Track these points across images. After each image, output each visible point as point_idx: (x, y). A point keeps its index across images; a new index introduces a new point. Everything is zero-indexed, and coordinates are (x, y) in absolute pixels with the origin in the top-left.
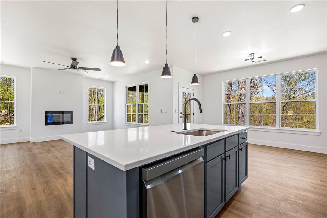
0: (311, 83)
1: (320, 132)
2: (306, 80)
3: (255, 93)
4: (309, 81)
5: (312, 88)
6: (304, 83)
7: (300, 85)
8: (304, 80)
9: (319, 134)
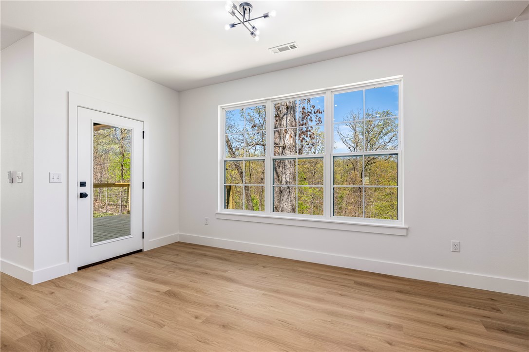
0: (394, 138)
1: (407, 227)
2: (389, 134)
3: (308, 145)
4: (392, 135)
5: (395, 145)
6: (386, 139)
7: (381, 141)
8: (386, 134)
9: (404, 233)
